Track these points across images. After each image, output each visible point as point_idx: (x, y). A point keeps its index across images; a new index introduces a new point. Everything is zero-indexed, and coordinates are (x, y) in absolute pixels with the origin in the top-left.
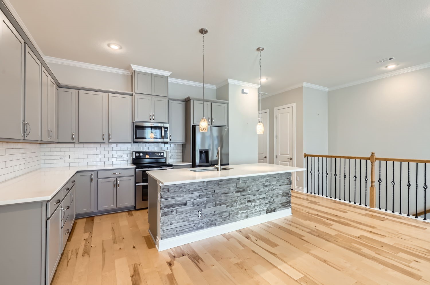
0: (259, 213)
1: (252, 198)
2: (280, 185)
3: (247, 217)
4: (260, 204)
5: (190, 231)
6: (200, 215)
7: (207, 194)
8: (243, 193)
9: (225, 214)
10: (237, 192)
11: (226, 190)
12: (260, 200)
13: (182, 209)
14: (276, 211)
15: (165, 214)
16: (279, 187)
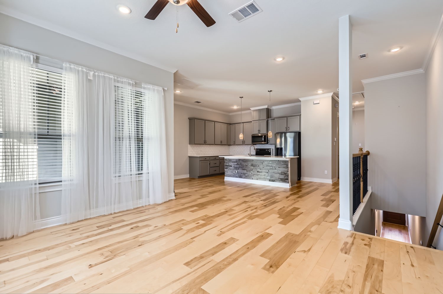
0: (265, 179)
1: (260, 171)
2: (279, 167)
3: (257, 179)
4: (265, 175)
5: (233, 177)
6: (237, 172)
7: (239, 164)
8: (255, 167)
9: (246, 174)
10: (251, 166)
11: (247, 164)
12: (265, 173)
13: (231, 168)
14: (276, 182)
15: (226, 168)
16: (278, 168)
